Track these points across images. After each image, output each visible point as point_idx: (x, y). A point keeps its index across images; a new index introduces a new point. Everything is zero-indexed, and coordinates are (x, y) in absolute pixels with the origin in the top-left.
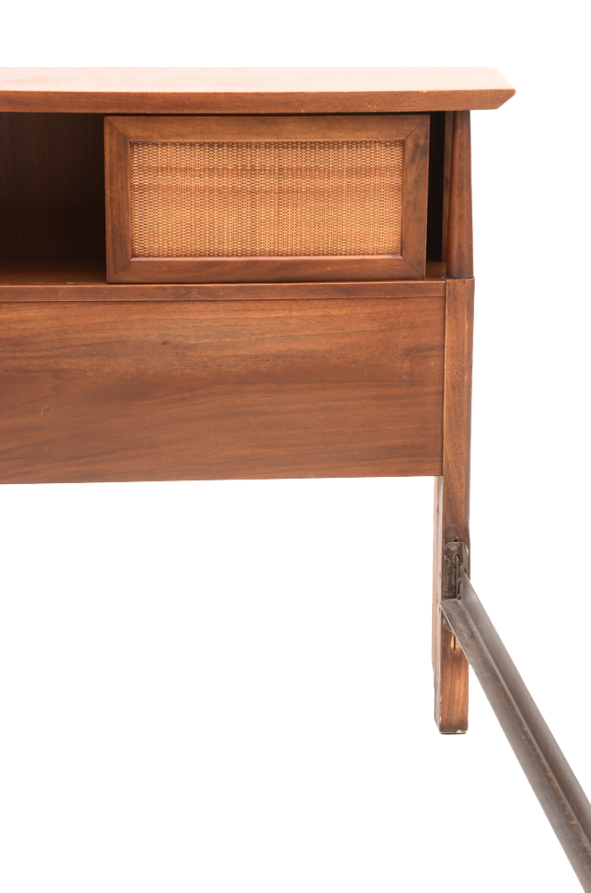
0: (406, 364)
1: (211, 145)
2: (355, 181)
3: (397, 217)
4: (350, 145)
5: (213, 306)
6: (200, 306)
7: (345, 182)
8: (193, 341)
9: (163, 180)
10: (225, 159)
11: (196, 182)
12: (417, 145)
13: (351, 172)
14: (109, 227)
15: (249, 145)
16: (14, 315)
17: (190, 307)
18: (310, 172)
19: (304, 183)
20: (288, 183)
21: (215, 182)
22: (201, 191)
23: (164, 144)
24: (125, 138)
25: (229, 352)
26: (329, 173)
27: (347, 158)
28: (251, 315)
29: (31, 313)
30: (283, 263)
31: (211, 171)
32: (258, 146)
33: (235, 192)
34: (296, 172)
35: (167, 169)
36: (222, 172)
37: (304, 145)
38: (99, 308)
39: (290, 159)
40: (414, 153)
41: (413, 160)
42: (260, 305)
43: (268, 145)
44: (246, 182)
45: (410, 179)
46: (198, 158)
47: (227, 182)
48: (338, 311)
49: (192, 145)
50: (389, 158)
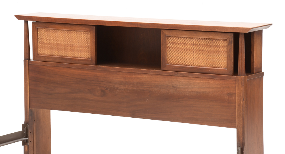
0: (227, 97)
1: (184, 38)
2: (216, 49)
3: (226, 59)
4: (215, 39)
5: (183, 78)
6: (180, 78)
7: (214, 49)
8: (179, 86)
9: (174, 46)
10: (187, 41)
11: (181, 47)
12: (230, 41)
13: (216, 46)
14: (162, 56)
15: (192, 38)
16: (141, 76)
17: (178, 77)
18: (206, 46)
19: (205, 49)
20: (201, 48)
21: (185, 47)
22: (182, 49)
23: (174, 37)
24: (165, 35)
25: (187, 90)
26: (210, 46)
27: (215, 43)
28: (191, 81)
29: (145, 76)
30: (199, 68)
31: (184, 44)
32: (195, 38)
33: (190, 50)
34: (203, 45)
35: (175, 43)
36: (187, 44)
37: (205, 39)
38: (159, 76)
39: (202, 42)
40: (229, 43)
41: (229, 44)
42: (194, 79)
43: (197, 38)
44: (192, 47)
45: (228, 49)
46: (181, 41)
47: (188, 47)
48: (212, 82)
49: (180, 37)
50: (224, 43)
